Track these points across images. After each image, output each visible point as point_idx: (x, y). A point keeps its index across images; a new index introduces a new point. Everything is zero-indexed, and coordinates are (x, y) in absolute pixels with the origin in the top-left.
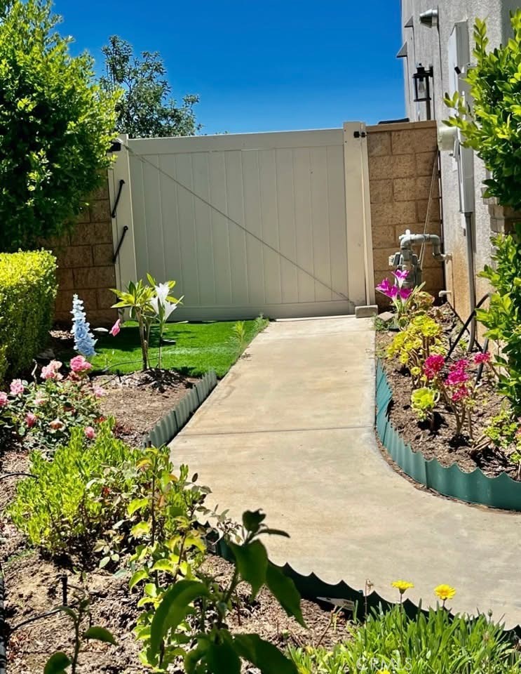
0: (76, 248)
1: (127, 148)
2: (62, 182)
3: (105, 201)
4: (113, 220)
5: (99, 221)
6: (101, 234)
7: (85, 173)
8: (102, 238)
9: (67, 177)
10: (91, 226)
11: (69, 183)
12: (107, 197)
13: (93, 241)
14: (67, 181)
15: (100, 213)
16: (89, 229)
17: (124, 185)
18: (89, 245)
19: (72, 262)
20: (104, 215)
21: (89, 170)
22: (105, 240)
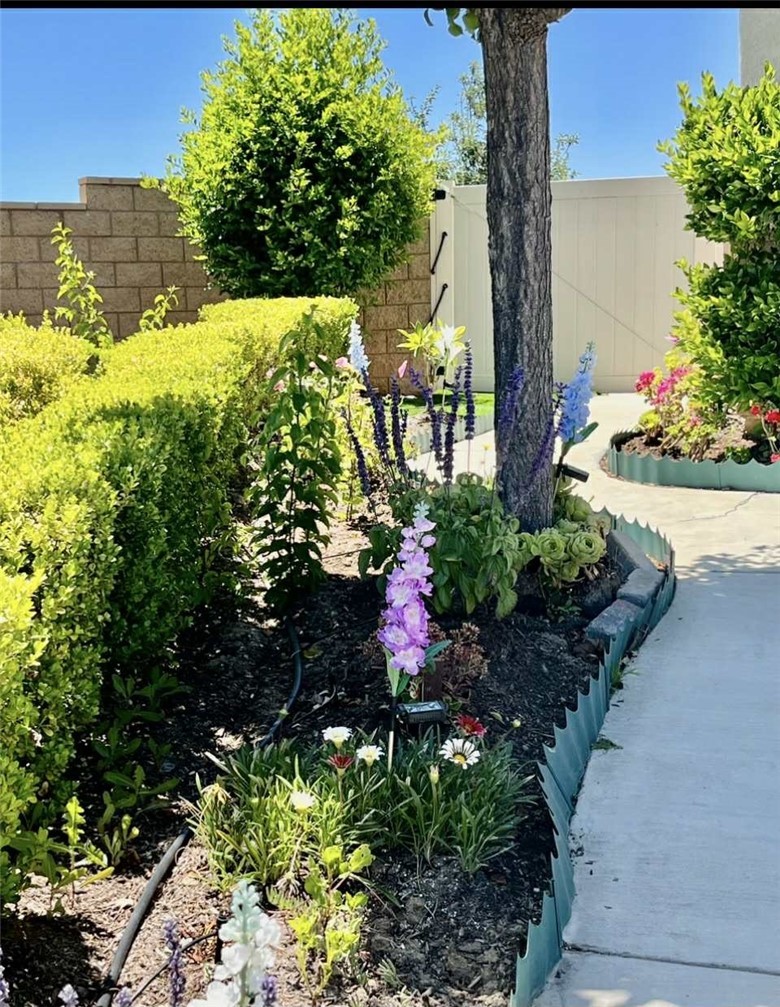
0: (392, 308)
1: (452, 197)
2: (373, 231)
3: (424, 256)
4: (433, 277)
5: (418, 278)
6: (419, 292)
7: (398, 222)
8: (420, 297)
9: (378, 225)
10: (409, 283)
11: (379, 233)
12: (427, 251)
13: (410, 300)
14: (377, 229)
15: (419, 270)
16: (406, 286)
17: (446, 238)
18: (405, 304)
19: (386, 323)
20: (423, 271)
21: (404, 219)
22: (424, 299)
